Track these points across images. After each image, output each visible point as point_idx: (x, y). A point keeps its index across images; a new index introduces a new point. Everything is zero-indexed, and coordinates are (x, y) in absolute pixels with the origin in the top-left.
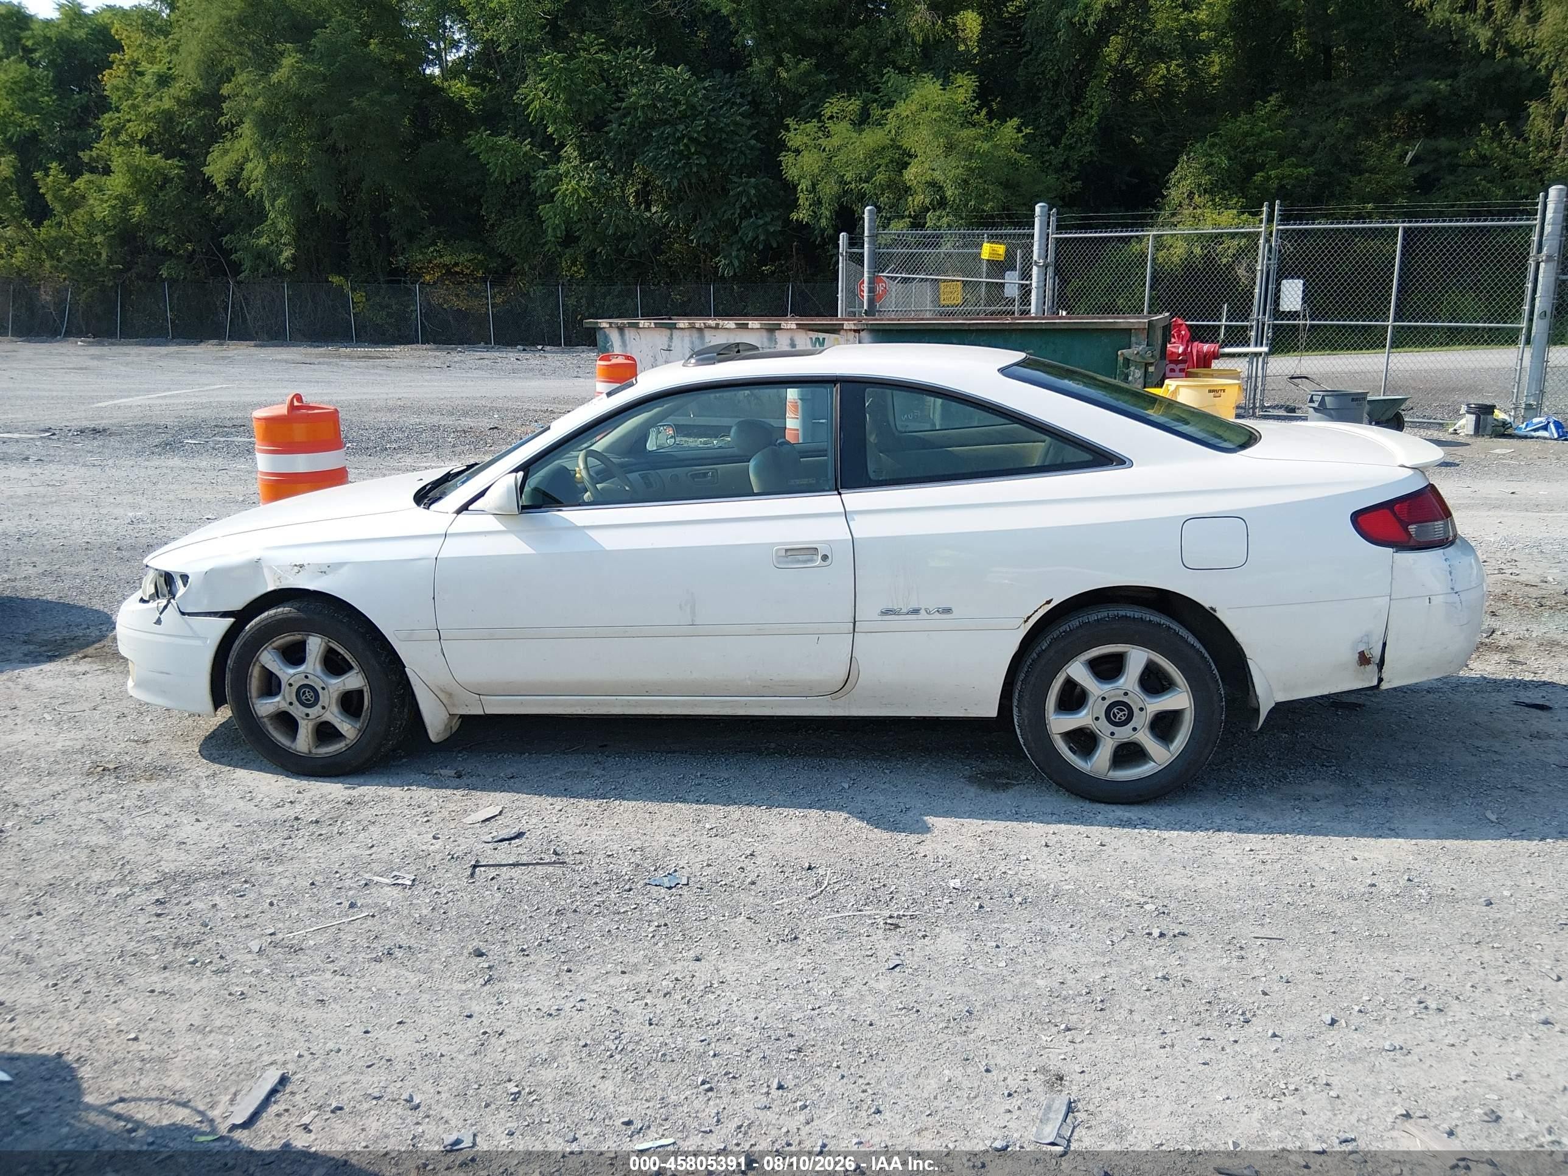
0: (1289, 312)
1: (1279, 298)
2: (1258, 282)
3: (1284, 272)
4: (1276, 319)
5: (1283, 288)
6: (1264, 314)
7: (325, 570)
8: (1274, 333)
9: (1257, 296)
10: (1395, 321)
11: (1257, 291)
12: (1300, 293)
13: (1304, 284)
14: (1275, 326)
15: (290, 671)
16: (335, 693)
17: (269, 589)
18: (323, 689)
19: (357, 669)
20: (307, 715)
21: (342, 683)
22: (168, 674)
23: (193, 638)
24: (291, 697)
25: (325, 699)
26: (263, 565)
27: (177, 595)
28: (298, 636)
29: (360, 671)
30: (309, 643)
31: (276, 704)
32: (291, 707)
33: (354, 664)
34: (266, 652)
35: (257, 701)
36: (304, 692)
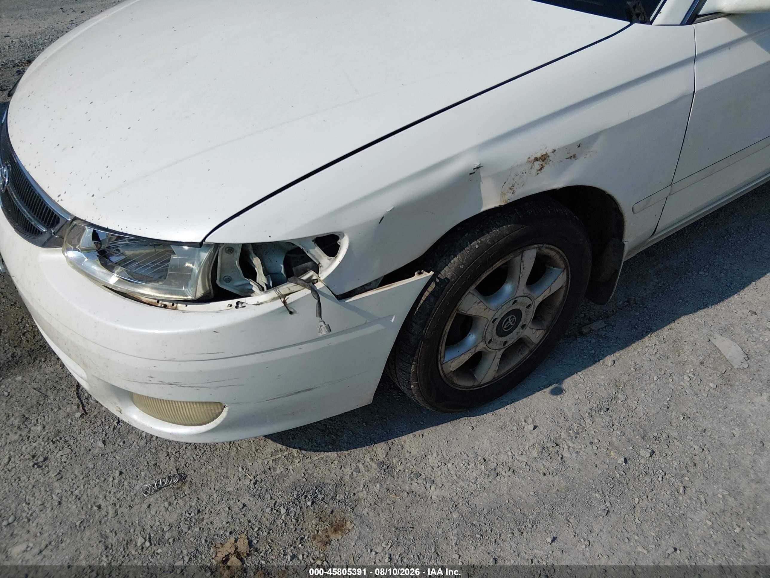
7: (574, 152)
15: (494, 304)
16: (537, 304)
17: (484, 209)
18: (528, 307)
19: (563, 266)
20: (505, 343)
21: (548, 291)
22: (310, 390)
23: (366, 325)
24: (492, 333)
25: (528, 316)
26: (482, 175)
27: (324, 274)
28: (511, 256)
29: (566, 267)
30: (522, 261)
31: (473, 350)
32: (490, 345)
33: (562, 262)
34: (470, 295)
35: (446, 359)
36: (508, 320)
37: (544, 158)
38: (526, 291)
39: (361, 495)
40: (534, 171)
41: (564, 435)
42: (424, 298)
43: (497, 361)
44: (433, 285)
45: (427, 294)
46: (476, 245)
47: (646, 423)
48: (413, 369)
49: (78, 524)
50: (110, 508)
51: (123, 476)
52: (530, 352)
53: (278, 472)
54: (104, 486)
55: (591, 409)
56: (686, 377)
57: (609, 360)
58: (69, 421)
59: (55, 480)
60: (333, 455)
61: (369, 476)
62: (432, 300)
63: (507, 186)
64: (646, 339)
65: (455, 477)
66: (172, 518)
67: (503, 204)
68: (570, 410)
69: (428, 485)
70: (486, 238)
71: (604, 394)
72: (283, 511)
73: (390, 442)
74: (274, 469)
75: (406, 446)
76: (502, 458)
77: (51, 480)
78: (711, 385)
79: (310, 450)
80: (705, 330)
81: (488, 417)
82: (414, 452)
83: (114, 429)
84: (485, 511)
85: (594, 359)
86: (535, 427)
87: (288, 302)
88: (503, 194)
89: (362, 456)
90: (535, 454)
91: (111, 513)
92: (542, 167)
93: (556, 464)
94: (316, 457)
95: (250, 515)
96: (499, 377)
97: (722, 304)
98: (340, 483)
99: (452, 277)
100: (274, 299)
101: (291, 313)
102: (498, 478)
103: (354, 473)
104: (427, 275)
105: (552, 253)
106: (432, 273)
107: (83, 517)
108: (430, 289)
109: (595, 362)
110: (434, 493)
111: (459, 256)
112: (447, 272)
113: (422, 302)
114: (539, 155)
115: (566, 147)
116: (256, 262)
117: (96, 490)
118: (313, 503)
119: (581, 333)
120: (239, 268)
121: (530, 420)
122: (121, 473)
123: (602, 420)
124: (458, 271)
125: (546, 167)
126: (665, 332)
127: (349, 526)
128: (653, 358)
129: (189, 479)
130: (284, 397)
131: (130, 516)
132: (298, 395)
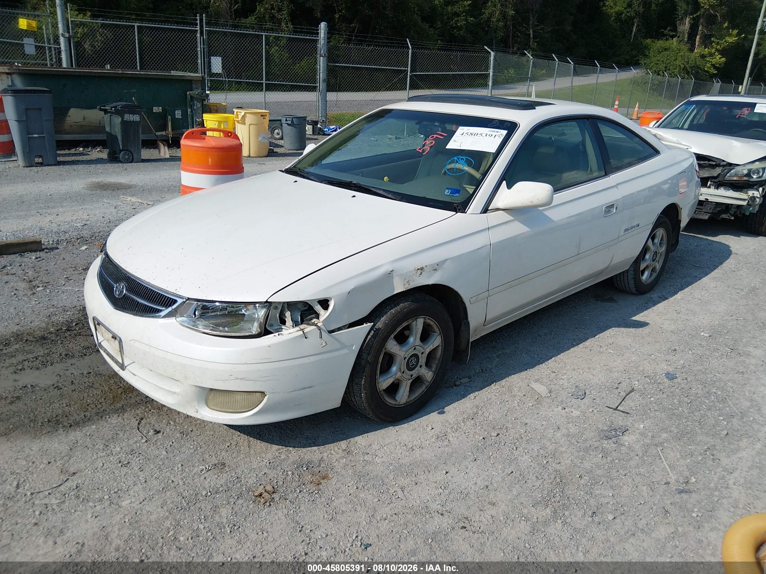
0: (217, 73)
1: (210, 66)
2: (199, 57)
3: (211, 52)
4: (210, 77)
5: (212, 61)
6: (205, 74)
7: (436, 268)
8: (211, 84)
9: (199, 64)
10: (266, 81)
11: (199, 61)
12: (220, 64)
13: (222, 60)
14: (211, 80)
15: (404, 349)
16: (427, 353)
17: (395, 293)
18: (422, 353)
19: (439, 332)
20: (412, 375)
21: (432, 345)
22: (311, 387)
23: (341, 349)
24: (404, 368)
25: (423, 360)
26: (394, 275)
27: (322, 318)
28: (410, 321)
29: (440, 333)
30: (416, 325)
31: (394, 376)
32: (403, 375)
33: (437, 329)
34: (391, 340)
35: (380, 380)
36: (412, 360)
37: (422, 269)
38: (420, 343)
39: (335, 464)
40: (418, 275)
41: (449, 430)
42: (368, 339)
43: (408, 388)
44: (373, 332)
45: (369, 337)
46: (393, 311)
47: (495, 422)
48: (363, 383)
49: (161, 489)
50: (180, 481)
51: (184, 466)
52: (426, 387)
53: (282, 458)
54: (173, 472)
55: (464, 419)
56: (515, 402)
57: (472, 396)
58: (138, 445)
59: (139, 471)
60: (315, 448)
61: (338, 456)
62: (373, 339)
63: (406, 281)
64: (493, 385)
65: (389, 453)
66: (222, 481)
67: (405, 290)
68: (452, 420)
69: (374, 457)
70: (398, 308)
71: (471, 412)
72: (290, 473)
73: (348, 440)
74: (280, 457)
75: (359, 442)
76: (415, 443)
77: (136, 472)
78: (530, 404)
79: (300, 447)
80: (527, 381)
81: (405, 426)
82: (364, 444)
83: (171, 446)
84: (408, 464)
85: (464, 396)
86: (432, 429)
87: (305, 332)
88: (404, 285)
89: (332, 448)
90: (433, 440)
91: (181, 483)
92: (422, 273)
93: (446, 443)
94: (304, 450)
95: (270, 477)
96: (409, 402)
97: (535, 368)
98: (321, 460)
99: (382, 327)
100: (298, 331)
101: (306, 338)
102: (414, 451)
103: (329, 455)
104: (370, 325)
105: (432, 323)
106: (372, 324)
107: (164, 486)
108: (371, 334)
109: (464, 397)
110: (378, 460)
111: (385, 317)
112: (380, 325)
113: (367, 341)
114: (419, 268)
115: (431, 265)
116: (288, 314)
117: (168, 474)
118: (307, 469)
119: (456, 385)
120: (278, 318)
121: (430, 425)
122: (182, 465)
123: (470, 423)
124: (386, 325)
125: (423, 273)
126: (503, 382)
127: (330, 476)
128: (497, 394)
129: (227, 464)
130: (298, 390)
131: (194, 483)
132: (304, 390)
